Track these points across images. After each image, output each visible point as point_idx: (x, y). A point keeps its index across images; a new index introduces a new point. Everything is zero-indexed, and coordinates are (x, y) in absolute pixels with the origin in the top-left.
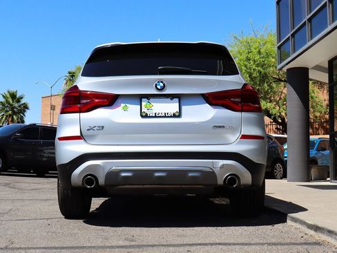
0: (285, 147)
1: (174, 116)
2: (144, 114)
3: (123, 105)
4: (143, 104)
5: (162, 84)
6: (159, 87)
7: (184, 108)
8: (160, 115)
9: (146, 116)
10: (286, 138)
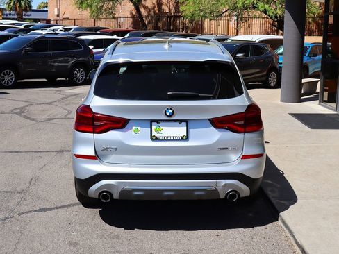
0: (281, 51)
1: (182, 139)
2: (154, 138)
3: (134, 128)
4: (154, 127)
5: (171, 111)
6: (168, 114)
7: (191, 131)
8: (169, 138)
9: (156, 139)
10: (282, 40)
